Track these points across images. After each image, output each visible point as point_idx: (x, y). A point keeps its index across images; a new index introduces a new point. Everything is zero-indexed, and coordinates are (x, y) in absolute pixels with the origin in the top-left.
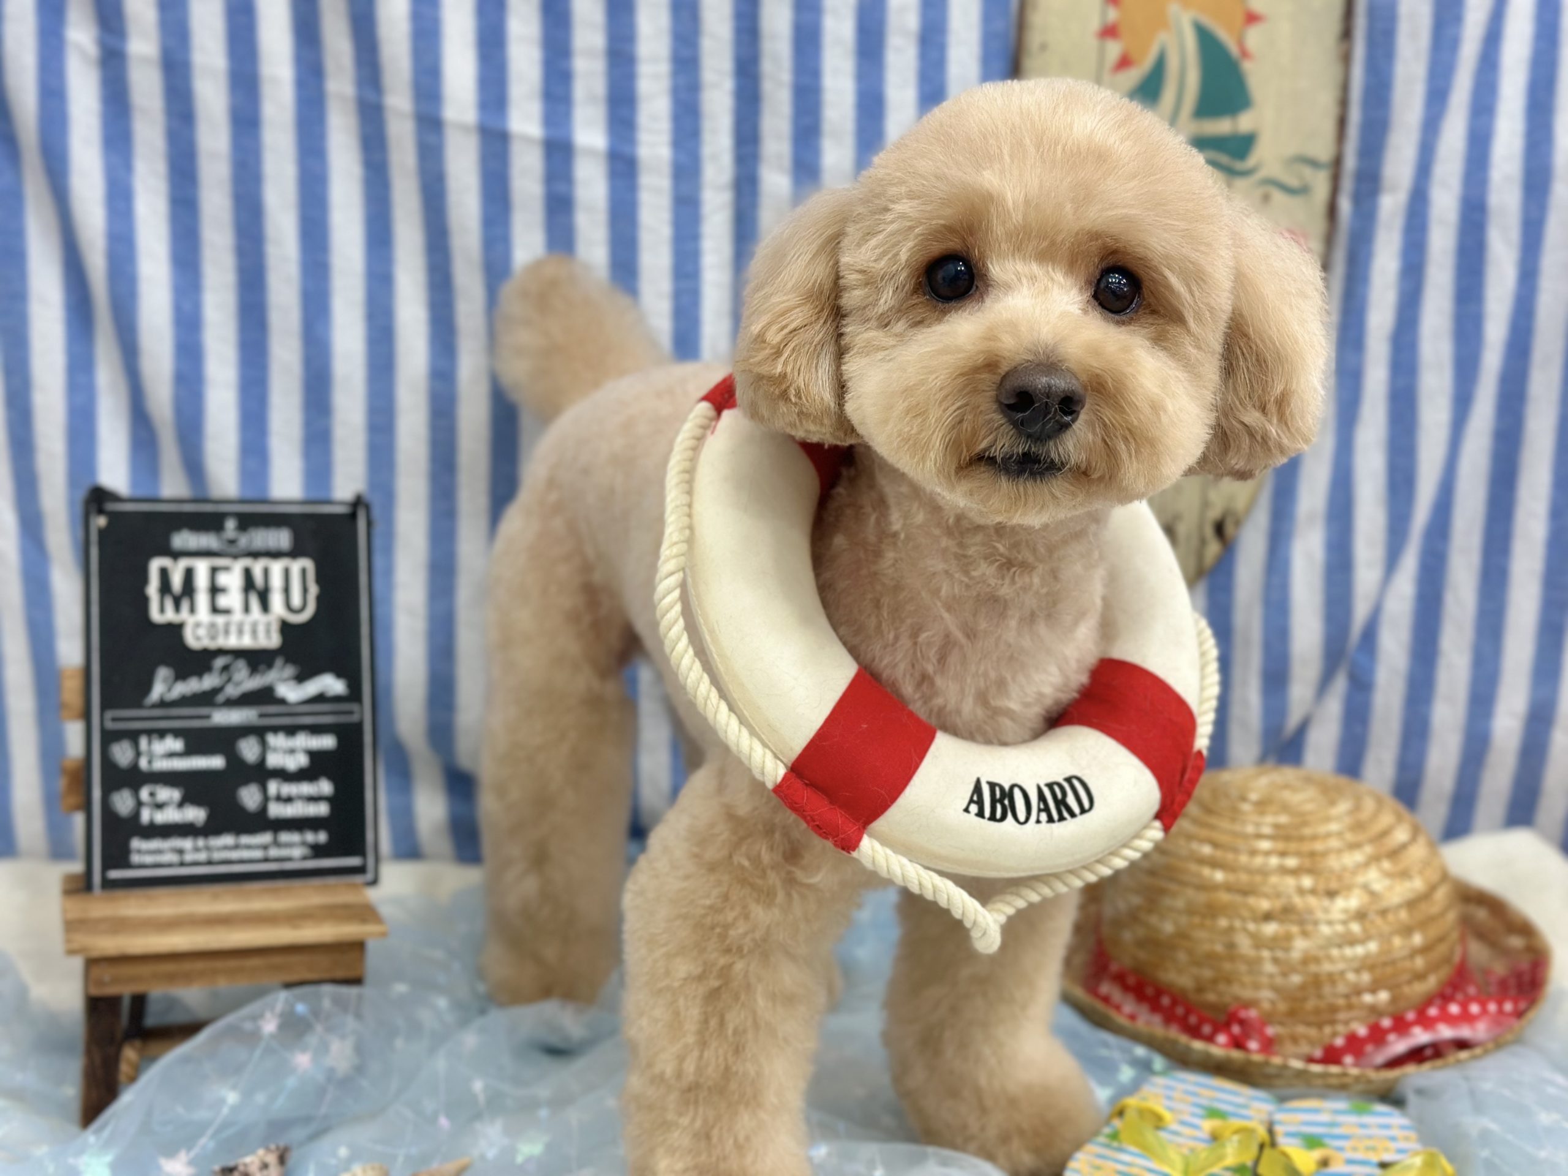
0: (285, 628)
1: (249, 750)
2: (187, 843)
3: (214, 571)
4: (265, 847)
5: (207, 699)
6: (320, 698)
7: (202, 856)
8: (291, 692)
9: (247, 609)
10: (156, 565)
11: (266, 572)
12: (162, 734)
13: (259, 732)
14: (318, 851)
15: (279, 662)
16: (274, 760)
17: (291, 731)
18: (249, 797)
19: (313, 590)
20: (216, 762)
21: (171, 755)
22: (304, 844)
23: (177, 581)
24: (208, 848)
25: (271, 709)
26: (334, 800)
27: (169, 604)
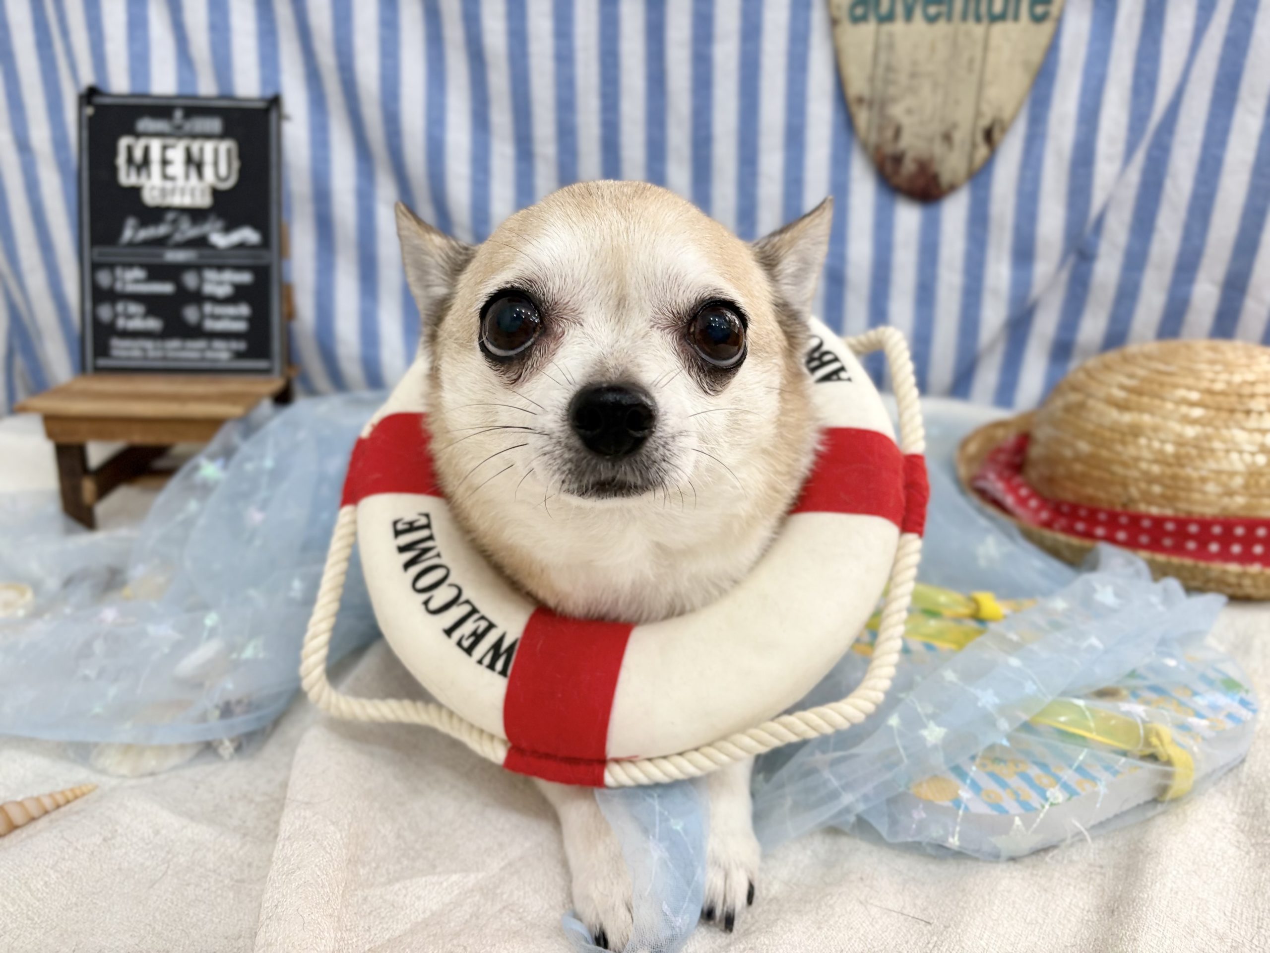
0: (216, 193)
1: (190, 280)
2: (149, 344)
3: (165, 148)
4: (202, 350)
5: (161, 242)
6: (241, 246)
7: (159, 354)
8: (220, 240)
9: (187, 176)
10: (124, 142)
11: (201, 150)
12: (130, 266)
13: (198, 268)
14: (239, 355)
15: (212, 217)
16: (209, 289)
17: (220, 268)
18: (191, 314)
19: (236, 165)
20: (166, 288)
21: (137, 281)
22: (229, 350)
23: (138, 154)
24: (163, 349)
25: (207, 252)
26: (251, 320)
27: (133, 173)
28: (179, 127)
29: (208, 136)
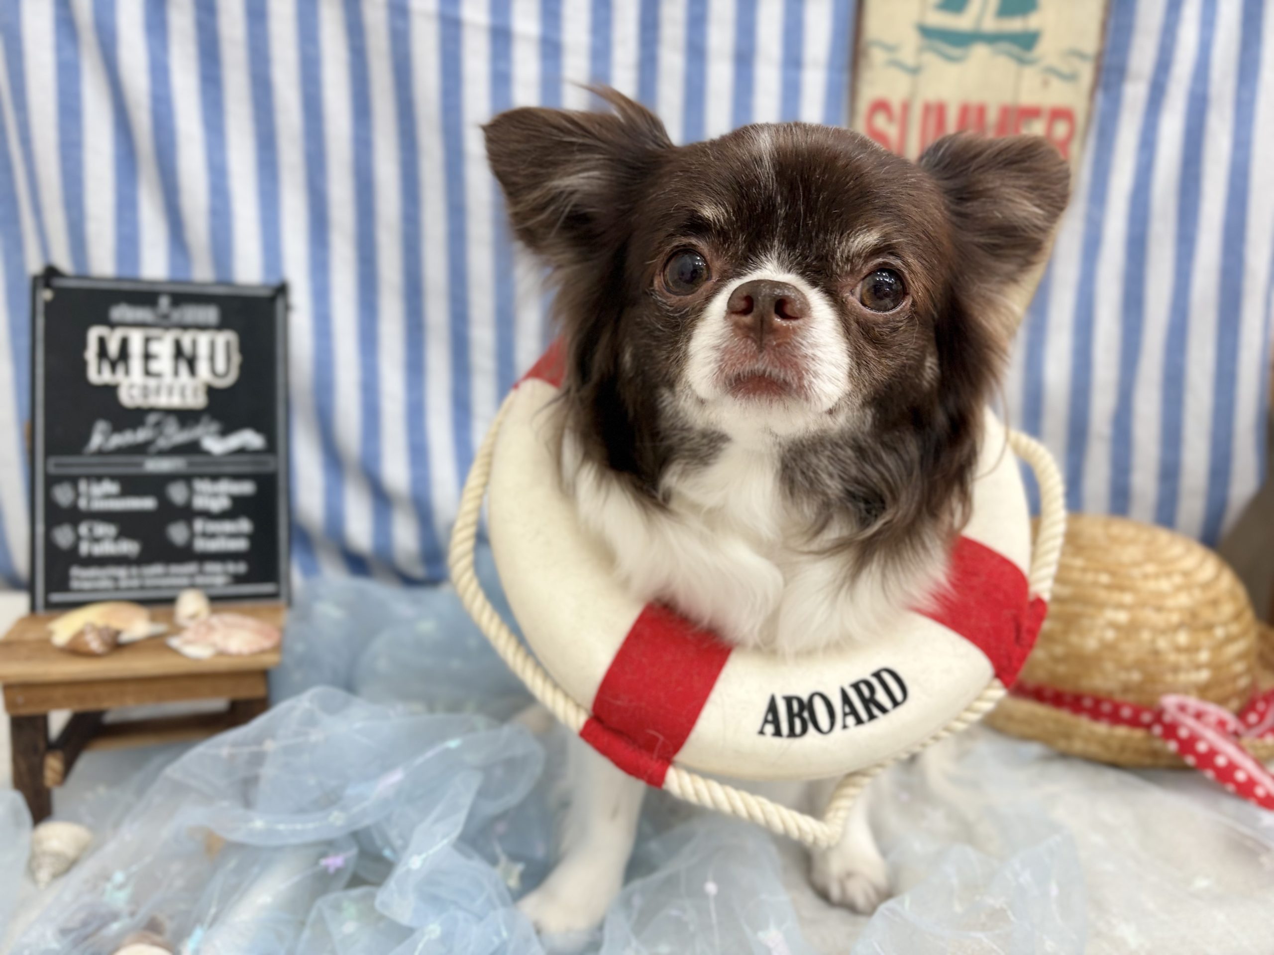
0: (211, 391)
1: (177, 493)
2: (121, 572)
3: (147, 340)
4: (192, 576)
5: (141, 449)
6: (241, 451)
7: (135, 583)
8: (215, 445)
9: (176, 373)
10: (94, 334)
11: (194, 343)
12: (99, 478)
13: (187, 478)
14: (238, 579)
15: (205, 419)
16: (200, 503)
17: (215, 478)
18: (178, 533)
19: (236, 359)
20: (147, 503)
21: (108, 496)
22: (226, 573)
23: (113, 348)
24: (141, 577)
25: (198, 459)
26: (252, 537)
27: (106, 368)
28: (166, 317)
29: (202, 327)
